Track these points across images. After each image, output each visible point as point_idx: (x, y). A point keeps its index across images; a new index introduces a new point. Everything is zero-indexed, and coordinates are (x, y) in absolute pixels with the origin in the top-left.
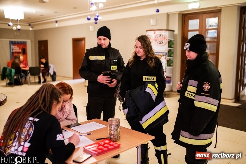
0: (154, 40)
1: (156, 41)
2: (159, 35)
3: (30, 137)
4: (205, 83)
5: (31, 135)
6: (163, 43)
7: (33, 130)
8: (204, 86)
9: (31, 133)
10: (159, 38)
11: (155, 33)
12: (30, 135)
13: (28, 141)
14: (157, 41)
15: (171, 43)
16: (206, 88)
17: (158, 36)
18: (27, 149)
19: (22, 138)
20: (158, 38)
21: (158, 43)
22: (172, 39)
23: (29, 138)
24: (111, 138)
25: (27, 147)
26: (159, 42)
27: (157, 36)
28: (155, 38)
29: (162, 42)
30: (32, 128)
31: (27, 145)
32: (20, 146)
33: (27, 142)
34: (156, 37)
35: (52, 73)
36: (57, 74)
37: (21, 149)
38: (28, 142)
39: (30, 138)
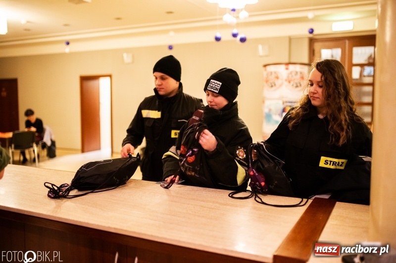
0: (286, 80)
1: (289, 82)
2: (295, 73)
4: (239, 147)
6: (301, 85)
8: (237, 152)
11: (287, 69)
14: (292, 83)
16: (240, 156)
17: (293, 74)
20: (292, 76)
21: (293, 85)
26: (295, 85)
28: (288, 77)
29: (299, 85)
34: (290, 76)
35: (49, 143)
36: (58, 145)
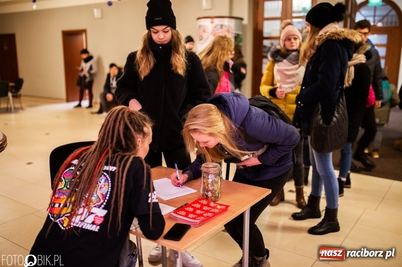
0: (212, 34)
2: (220, 26)
3: (106, 199)
5: (108, 195)
7: (110, 186)
9: (108, 192)
10: (220, 31)
11: (212, 22)
12: (106, 196)
13: (103, 206)
15: (239, 40)
17: (218, 27)
18: (102, 219)
19: (91, 201)
22: (240, 33)
23: (104, 201)
24: (207, 196)
25: (101, 217)
27: (216, 27)
28: (213, 30)
30: (109, 183)
31: (102, 213)
32: (89, 215)
33: (101, 208)
34: (215, 29)
37: (90, 219)
38: (103, 208)
39: (106, 201)
